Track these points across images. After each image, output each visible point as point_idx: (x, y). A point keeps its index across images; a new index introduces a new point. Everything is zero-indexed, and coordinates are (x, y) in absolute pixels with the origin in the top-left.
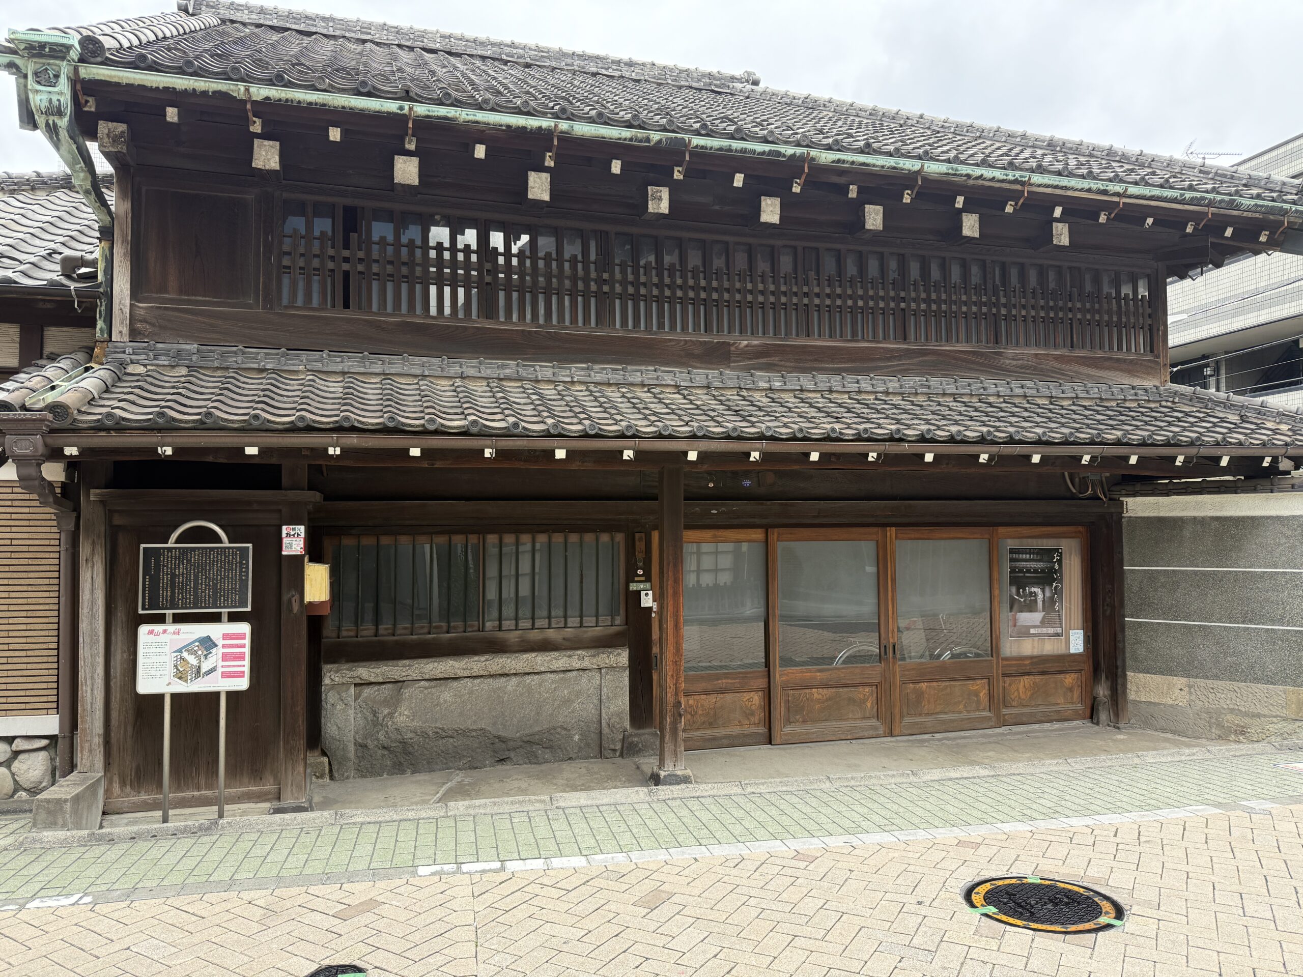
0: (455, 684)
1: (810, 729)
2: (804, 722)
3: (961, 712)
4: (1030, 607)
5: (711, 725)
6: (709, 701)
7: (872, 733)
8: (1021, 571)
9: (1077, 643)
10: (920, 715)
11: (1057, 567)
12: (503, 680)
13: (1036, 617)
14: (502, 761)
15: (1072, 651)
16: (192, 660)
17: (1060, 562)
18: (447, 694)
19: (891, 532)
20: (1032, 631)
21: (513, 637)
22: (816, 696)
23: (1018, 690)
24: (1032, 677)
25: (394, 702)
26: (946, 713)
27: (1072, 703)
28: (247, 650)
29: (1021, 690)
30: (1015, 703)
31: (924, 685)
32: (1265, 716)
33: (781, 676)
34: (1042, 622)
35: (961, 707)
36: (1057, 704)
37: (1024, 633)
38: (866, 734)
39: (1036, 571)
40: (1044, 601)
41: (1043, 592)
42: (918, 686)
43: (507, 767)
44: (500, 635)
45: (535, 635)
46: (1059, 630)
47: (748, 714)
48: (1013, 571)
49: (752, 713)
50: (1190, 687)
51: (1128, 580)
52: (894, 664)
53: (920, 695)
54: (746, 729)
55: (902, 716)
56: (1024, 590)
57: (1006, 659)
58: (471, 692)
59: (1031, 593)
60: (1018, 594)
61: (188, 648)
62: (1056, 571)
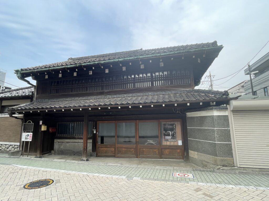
0: (69, 143)
1: (123, 155)
2: (121, 154)
3: (152, 155)
4: (169, 135)
5: (106, 153)
6: (106, 149)
7: (133, 157)
8: (166, 128)
9: (180, 143)
10: (144, 155)
11: (174, 127)
12: (75, 143)
13: (170, 137)
14: (74, 155)
15: (179, 145)
16: (27, 137)
17: (175, 126)
18: (68, 145)
19: (138, 121)
20: (169, 140)
21: (77, 137)
22: (123, 150)
23: (166, 152)
24: (169, 150)
25: (61, 145)
26: (149, 155)
27: (179, 156)
28: (32, 136)
29: (167, 152)
30: (165, 154)
31: (144, 149)
32: (210, 163)
33: (117, 145)
34: (171, 138)
35: (152, 154)
36: (176, 156)
37: (167, 140)
38: (132, 157)
39: (170, 128)
40: (171, 134)
41: (171, 132)
42: (143, 149)
43: (75, 156)
44: (75, 136)
45: (79, 137)
46: (176, 140)
47: (112, 152)
48: (164, 128)
49: (113, 152)
50: (198, 154)
51: (188, 130)
52: (138, 145)
53: (143, 151)
54: (112, 154)
55: (140, 155)
56: (167, 132)
57: (163, 145)
58: (71, 144)
59: (168, 133)
60: (165, 132)
61: (26, 136)
62: (174, 128)
